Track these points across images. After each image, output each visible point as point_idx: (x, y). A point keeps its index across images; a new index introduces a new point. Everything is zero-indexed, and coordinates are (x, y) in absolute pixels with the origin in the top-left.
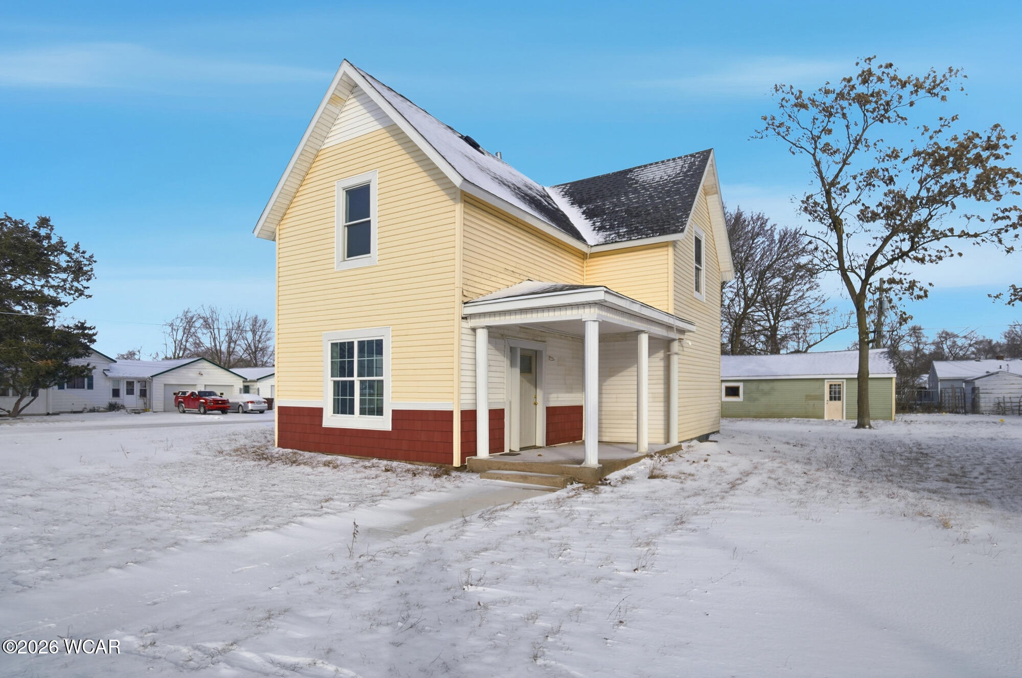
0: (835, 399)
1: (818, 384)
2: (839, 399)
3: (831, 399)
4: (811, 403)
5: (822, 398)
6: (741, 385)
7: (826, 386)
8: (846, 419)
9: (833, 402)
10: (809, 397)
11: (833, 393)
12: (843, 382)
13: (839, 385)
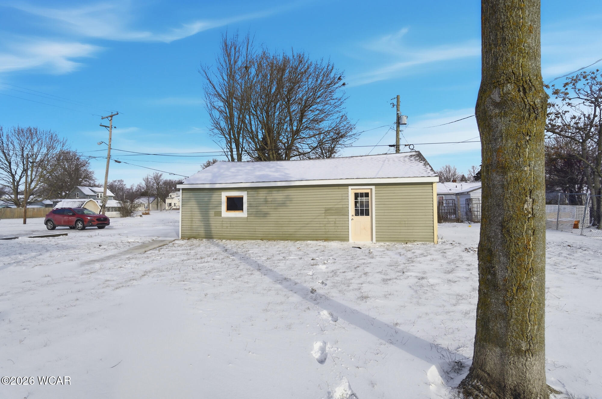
0: (362, 214)
1: (342, 190)
2: (367, 214)
3: (357, 214)
4: (332, 218)
5: (345, 213)
6: (244, 195)
7: (350, 193)
8: (377, 241)
9: (360, 217)
10: (328, 211)
11: (358, 205)
12: (371, 189)
13: (367, 195)
